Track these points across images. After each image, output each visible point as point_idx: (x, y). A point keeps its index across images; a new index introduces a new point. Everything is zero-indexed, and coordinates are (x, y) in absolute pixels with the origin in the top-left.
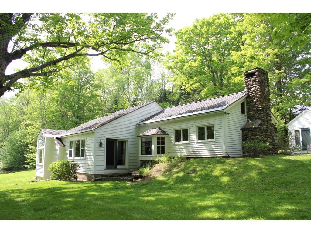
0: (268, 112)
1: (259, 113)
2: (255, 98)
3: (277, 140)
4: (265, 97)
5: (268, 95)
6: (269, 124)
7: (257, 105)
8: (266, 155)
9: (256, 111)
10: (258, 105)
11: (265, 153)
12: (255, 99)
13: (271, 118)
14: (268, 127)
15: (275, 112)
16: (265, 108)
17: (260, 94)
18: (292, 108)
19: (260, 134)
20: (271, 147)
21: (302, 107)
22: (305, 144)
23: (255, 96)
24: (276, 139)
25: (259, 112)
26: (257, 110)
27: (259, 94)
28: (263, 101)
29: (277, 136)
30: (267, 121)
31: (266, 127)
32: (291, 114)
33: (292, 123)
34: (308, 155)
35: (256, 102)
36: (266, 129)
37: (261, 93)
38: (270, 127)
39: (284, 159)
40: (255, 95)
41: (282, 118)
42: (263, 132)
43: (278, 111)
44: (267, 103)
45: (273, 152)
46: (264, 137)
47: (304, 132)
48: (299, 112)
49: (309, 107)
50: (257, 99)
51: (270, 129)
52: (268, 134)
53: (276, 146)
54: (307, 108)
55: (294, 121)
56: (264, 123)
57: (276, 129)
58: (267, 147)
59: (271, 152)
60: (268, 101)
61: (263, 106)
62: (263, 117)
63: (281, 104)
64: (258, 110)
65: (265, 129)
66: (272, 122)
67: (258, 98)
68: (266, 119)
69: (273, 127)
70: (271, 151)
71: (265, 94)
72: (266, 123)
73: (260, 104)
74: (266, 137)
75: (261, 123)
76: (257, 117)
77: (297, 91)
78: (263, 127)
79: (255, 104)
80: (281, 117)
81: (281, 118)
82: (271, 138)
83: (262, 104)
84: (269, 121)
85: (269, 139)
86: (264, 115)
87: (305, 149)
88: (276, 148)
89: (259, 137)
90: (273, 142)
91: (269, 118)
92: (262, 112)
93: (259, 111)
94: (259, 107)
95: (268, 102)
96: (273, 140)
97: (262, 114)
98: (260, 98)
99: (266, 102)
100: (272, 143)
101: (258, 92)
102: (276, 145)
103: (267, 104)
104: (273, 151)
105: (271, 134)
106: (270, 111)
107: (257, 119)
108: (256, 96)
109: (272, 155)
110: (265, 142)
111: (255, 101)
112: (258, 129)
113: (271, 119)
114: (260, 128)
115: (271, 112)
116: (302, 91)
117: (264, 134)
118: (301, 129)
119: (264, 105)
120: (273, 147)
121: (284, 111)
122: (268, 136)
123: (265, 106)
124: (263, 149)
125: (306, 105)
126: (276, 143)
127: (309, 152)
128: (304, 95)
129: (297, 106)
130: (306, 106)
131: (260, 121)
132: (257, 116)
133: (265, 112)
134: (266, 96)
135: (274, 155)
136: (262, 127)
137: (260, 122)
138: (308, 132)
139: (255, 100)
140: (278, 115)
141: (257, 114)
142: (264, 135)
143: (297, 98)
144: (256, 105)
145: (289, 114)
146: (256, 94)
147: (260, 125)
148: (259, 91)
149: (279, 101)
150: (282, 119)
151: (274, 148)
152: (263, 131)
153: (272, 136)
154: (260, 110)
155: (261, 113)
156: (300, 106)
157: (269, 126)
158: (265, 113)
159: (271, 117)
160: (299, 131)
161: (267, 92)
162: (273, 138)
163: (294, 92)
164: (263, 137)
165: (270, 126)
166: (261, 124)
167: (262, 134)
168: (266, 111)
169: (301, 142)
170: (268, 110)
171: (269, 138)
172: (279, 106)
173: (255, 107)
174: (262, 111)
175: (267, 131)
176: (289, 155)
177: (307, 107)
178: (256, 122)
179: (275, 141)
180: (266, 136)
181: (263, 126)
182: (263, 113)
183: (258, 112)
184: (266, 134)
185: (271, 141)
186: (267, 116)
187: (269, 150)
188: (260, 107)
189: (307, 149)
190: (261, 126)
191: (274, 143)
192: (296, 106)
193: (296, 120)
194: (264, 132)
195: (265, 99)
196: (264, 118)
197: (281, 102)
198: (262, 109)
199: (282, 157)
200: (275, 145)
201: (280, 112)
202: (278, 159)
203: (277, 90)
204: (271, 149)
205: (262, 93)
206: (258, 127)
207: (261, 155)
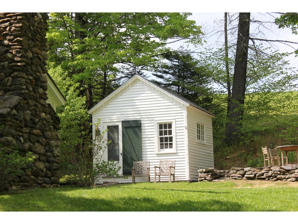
0: (38, 74)
1: (17, 77)
2: (7, 35)
3: (59, 149)
4: (33, 35)
5: (41, 29)
6: (39, 106)
7: (11, 53)
8: (26, 186)
9: (8, 71)
10: (15, 56)
11: (26, 181)
12: (8, 37)
13: (47, 92)
14: (36, 114)
15: (63, 76)
16: (32, 64)
17: (21, 25)
18: (105, 68)
19: (13, 131)
20: (41, 165)
21: (131, 69)
22: (129, 161)
23: (8, 29)
24: (57, 146)
25: (16, 73)
26: (10, 68)
27: (18, 25)
28: (29, 45)
29: (58, 139)
30: (36, 100)
31: (32, 115)
32: (105, 84)
33: (102, 106)
34: (134, 186)
35: (8, 46)
36: (31, 119)
37: (23, 24)
38: (43, 115)
39: (69, 197)
40: (7, 27)
41: (82, 94)
42: (22, 127)
43: (70, 75)
44: (39, 51)
45: (47, 179)
46: (25, 140)
47: (128, 130)
48: (123, 80)
49: (147, 70)
50: (12, 37)
51: (41, 119)
52: (35, 131)
53: (55, 164)
54: (143, 71)
55: (108, 101)
56: (28, 103)
57: (57, 120)
58: (29, 166)
59: (40, 178)
60: (42, 46)
61: (27, 57)
62: (25, 87)
63: (79, 56)
64: (13, 69)
65: (28, 118)
66: (48, 102)
67: (16, 37)
68: (32, 93)
69: (50, 114)
70: (42, 176)
71: (33, 26)
72: (31, 102)
73: (18, 52)
74: (29, 139)
75: (19, 103)
76: (10, 86)
77: (121, 27)
78: (24, 114)
79: (7, 51)
80: (78, 91)
81: (76, 93)
82: (44, 143)
83: (26, 51)
84: (41, 98)
85: (37, 144)
86: (29, 81)
87: (127, 173)
88: (56, 170)
89: (10, 138)
90: (49, 154)
91: (41, 90)
92: (24, 75)
93: (14, 71)
94: (16, 59)
95: (40, 49)
96: (47, 148)
97: (24, 78)
98: (20, 37)
99: (36, 49)
100: (45, 155)
101: (14, 20)
102: (56, 160)
103: (37, 54)
104: (46, 176)
105: (43, 132)
106: (45, 72)
107: (9, 90)
108: (10, 29)
109: (45, 187)
110: (23, 152)
111: (6, 42)
112: (9, 119)
113: (45, 94)
114: (15, 115)
115: (48, 74)
116: (132, 29)
117: (26, 133)
118: (123, 122)
119: (30, 55)
120: (46, 167)
121: (85, 74)
122: (36, 139)
123: (31, 59)
124: (20, 172)
125: (140, 65)
126: (54, 157)
127: (137, 180)
128: (135, 39)
129: (121, 64)
130: (140, 67)
131: (17, 97)
132: (9, 84)
133: (31, 75)
134: (36, 32)
135: (48, 186)
136: (21, 113)
137: (15, 99)
138: (137, 129)
139: (6, 39)
140: (70, 85)
141: (10, 79)
142: (26, 136)
143: (118, 44)
144: (9, 55)
145: (100, 84)
146: (11, 24)
147: (15, 107)
148: (18, 17)
149: (76, 48)
150: (79, 96)
151: (48, 169)
152: (23, 125)
153: (46, 138)
154: (18, 68)
155: (19, 77)
156: (126, 66)
157: (40, 112)
158: (31, 78)
159: (45, 88)
160: (117, 127)
161: (41, 22)
162: (48, 144)
163: (113, 30)
164: (21, 139)
165: (43, 111)
166: (19, 107)
167: (21, 132)
168: (35, 72)
169: (120, 155)
170: (40, 70)
171: (38, 142)
172: (76, 62)
173: (7, 59)
174: (23, 72)
175: (35, 123)
176: (85, 186)
177: (142, 68)
178: (5, 100)
179: (52, 152)
180: (29, 136)
181: (24, 110)
182: (26, 76)
183: (13, 73)
184: (30, 133)
185: (42, 151)
186: (37, 85)
187: (36, 174)
188: (19, 59)
189: (133, 172)
190: (17, 111)
191: (50, 157)
192: (117, 66)
193: (112, 99)
194: (26, 126)
195: (33, 40)
196: (27, 89)
197: (81, 52)
198: (24, 66)
199: (64, 193)
200: (53, 162)
201: (76, 77)
202: (54, 199)
203: (76, 22)
204: (42, 170)
205: (27, 23)
206: (10, 112)
207: (14, 188)
